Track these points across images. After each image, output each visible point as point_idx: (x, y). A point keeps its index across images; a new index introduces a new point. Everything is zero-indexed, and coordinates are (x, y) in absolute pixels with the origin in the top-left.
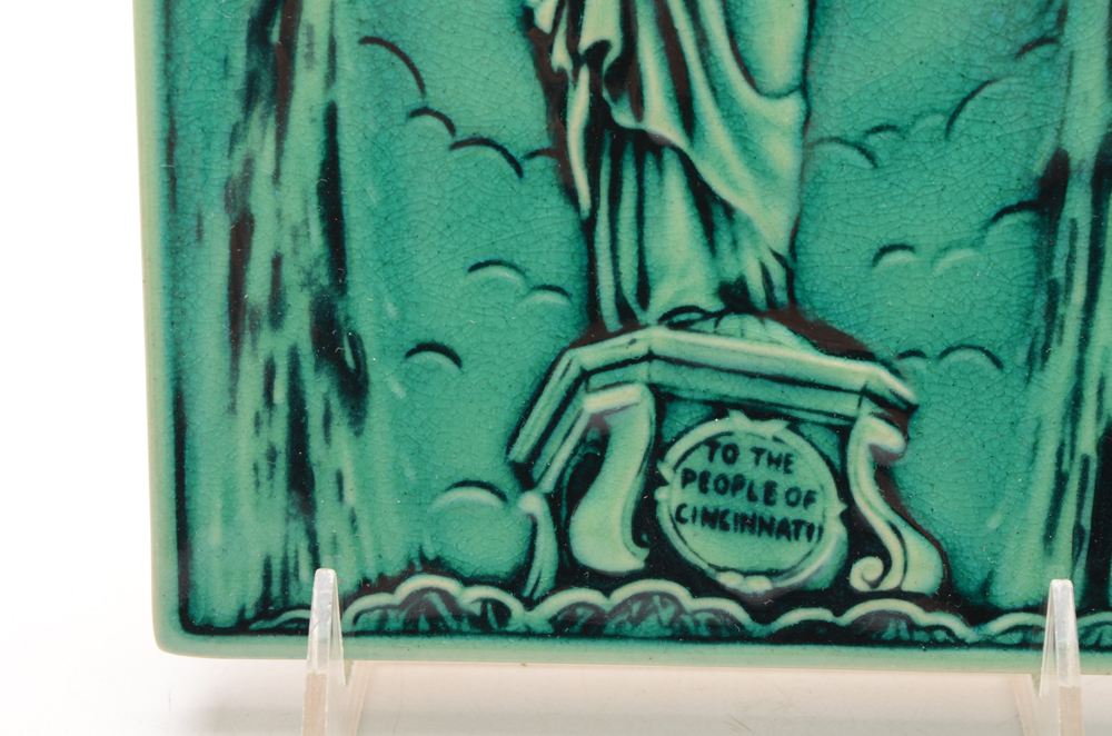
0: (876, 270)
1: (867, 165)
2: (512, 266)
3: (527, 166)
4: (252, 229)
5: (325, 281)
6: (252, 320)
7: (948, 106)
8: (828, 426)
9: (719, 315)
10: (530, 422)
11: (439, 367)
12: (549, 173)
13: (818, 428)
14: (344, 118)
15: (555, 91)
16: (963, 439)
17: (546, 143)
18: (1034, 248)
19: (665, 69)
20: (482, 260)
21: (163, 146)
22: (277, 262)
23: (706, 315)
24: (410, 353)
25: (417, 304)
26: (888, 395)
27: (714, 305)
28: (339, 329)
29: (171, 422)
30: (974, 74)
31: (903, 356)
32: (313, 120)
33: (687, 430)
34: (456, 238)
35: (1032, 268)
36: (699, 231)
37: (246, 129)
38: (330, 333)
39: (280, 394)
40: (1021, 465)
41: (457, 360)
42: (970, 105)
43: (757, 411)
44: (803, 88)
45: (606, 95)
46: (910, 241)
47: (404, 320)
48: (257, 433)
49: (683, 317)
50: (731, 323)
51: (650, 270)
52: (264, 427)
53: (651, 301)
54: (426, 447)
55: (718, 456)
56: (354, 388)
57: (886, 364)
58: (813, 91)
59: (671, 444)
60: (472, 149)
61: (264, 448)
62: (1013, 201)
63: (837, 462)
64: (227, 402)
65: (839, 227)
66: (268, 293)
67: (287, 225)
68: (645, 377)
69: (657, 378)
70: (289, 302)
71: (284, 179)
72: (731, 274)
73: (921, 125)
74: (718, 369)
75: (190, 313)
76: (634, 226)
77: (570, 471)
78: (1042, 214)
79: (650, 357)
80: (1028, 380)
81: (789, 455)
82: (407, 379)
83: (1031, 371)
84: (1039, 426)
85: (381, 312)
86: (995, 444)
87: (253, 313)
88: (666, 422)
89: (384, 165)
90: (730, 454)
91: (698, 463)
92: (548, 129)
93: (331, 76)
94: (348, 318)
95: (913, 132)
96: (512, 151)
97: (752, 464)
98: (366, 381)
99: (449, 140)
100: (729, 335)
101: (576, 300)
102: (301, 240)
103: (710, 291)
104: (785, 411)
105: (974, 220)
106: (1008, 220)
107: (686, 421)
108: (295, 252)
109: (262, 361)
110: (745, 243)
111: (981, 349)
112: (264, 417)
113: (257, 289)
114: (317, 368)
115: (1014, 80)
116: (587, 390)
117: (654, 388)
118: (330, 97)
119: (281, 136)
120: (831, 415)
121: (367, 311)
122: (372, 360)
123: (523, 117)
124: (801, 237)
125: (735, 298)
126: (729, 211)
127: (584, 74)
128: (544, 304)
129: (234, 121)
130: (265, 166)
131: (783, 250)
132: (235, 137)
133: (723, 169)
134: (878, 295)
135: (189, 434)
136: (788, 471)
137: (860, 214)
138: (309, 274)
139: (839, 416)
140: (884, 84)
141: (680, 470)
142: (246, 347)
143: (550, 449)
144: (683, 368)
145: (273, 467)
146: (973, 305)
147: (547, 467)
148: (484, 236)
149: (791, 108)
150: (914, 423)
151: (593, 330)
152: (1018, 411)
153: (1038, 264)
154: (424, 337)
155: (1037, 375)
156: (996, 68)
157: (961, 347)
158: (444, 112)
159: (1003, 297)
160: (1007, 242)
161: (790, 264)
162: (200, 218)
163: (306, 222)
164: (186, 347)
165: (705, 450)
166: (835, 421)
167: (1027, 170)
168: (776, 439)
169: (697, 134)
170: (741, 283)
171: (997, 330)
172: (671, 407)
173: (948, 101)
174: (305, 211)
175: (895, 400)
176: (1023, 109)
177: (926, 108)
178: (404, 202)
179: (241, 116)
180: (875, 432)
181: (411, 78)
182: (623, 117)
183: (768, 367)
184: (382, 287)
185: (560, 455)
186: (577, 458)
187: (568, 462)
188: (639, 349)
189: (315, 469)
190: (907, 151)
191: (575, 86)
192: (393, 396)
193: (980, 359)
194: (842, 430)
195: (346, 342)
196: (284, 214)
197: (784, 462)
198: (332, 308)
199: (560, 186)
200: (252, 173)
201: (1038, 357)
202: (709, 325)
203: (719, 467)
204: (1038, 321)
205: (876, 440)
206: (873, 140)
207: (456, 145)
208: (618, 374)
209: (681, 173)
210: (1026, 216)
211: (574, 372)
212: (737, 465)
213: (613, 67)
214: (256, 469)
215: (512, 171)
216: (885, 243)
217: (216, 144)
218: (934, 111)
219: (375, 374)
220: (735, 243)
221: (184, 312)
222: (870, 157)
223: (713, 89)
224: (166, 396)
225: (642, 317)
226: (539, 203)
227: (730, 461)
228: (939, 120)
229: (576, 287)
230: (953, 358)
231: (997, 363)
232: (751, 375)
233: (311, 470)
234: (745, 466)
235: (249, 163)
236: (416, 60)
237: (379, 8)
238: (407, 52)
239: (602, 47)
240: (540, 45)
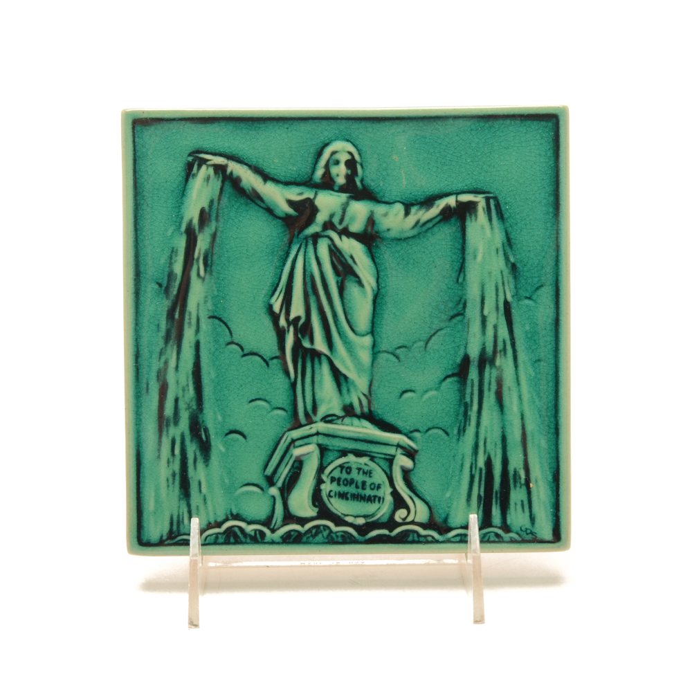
0: (401, 400)
1: (396, 360)
2: (265, 400)
3: (270, 363)
4: (167, 388)
5: (195, 407)
6: (167, 423)
7: (425, 338)
8: (385, 459)
9: (343, 418)
10: (273, 459)
11: (238, 440)
12: (279, 365)
13: (381, 460)
14: (202, 346)
15: (281, 335)
16: (436, 463)
17: (278, 354)
18: (459, 390)
19: (322, 326)
20: (254, 398)
21: (134, 357)
22: (177, 400)
23: (339, 417)
24: (227, 434)
25: (229, 415)
26: (407, 446)
27: (341, 413)
28: (200, 426)
29: (135, 463)
30: (434, 327)
31: (412, 432)
32: (191, 347)
33: (332, 462)
34: (244, 390)
35: (458, 398)
36: (335, 386)
37: (165, 350)
38: (196, 427)
39: (177, 451)
40: (457, 472)
41: (245, 437)
42: (433, 338)
43: (359, 454)
44: (372, 332)
45: (299, 336)
46: (413, 389)
47: (224, 422)
48: (168, 466)
49: (330, 418)
50: (347, 420)
51: (317, 401)
52: (171, 464)
53: (318, 413)
54: (233, 470)
55: (344, 471)
56: (205, 448)
57: (406, 435)
58: (375, 334)
59: (326, 467)
60: (250, 357)
61: (171, 472)
62: (450, 373)
63: (389, 473)
64: (157, 455)
65: (387, 383)
66: (173, 412)
67: (181, 386)
68: (316, 442)
69: (320, 442)
70: (181, 415)
71: (179, 369)
72: (347, 402)
73: (415, 345)
74: (343, 438)
75: (143, 420)
76: (311, 384)
77: (288, 478)
78: (461, 378)
79: (318, 434)
80: (458, 440)
81: (371, 470)
82: (226, 444)
83: (459, 436)
84: (463, 457)
85: (216, 419)
86: (447, 464)
87: (167, 420)
88: (324, 459)
89: (217, 363)
90: (348, 470)
91: (336, 474)
92: (278, 349)
93: (198, 330)
94: (203, 421)
95: (413, 348)
96: (265, 357)
97: (357, 474)
98: (210, 445)
99: (241, 353)
100: (347, 425)
101: (289, 413)
102: (186, 392)
103: (340, 408)
104: (369, 453)
105: (436, 380)
106: (449, 380)
107: (332, 458)
108: (183, 396)
109: (170, 438)
110: (352, 390)
111: (441, 428)
112: (171, 460)
113: (169, 410)
114: (191, 441)
115: (449, 329)
116: (295, 447)
117: (319, 446)
118: (197, 338)
119: (178, 353)
120: (386, 454)
121: (211, 418)
122: (212, 437)
123: (268, 344)
124: (373, 388)
125: (349, 411)
126: (346, 378)
127: (292, 329)
128: (277, 415)
129: (161, 347)
130: (172, 364)
131: (366, 392)
132: (161, 353)
133: (343, 362)
134: (402, 409)
135: (142, 467)
136: (370, 477)
137: (394, 379)
138: (189, 405)
139: (389, 455)
140: (402, 331)
141: (330, 477)
142: (165, 433)
143: (280, 470)
144: (330, 438)
145: (174, 479)
146: (437, 412)
147: (279, 477)
148: (255, 389)
149: (368, 340)
150: (417, 457)
152: (456, 452)
153: (460, 396)
154: (232, 428)
155: (462, 438)
156: (442, 325)
157: (433, 428)
158: (239, 343)
159: (448, 409)
160: (448, 388)
161: (369, 397)
162: (148, 384)
163: (188, 385)
164: (142, 434)
165: (339, 469)
166: (388, 457)
167: (455, 362)
168: (366, 464)
169: (334, 350)
170: (351, 406)
171: (446, 421)
172: (326, 453)
173: (425, 336)
174: (188, 381)
175: (409, 448)
176: (452, 339)
177: (417, 339)
178: (225, 377)
179: (164, 346)
180: (403, 461)
181: (227, 331)
182: (306, 344)
183: (361, 436)
184: (216, 409)
185: (284, 472)
186: (291, 473)
187: (287, 475)
188: (314, 431)
189: (190, 480)
190: (411, 355)
191: (288, 333)
192: (220, 451)
193: (440, 432)
194: (390, 460)
195: (202, 430)
196: (180, 382)
197: (369, 473)
198: (197, 417)
199: (283, 370)
200: (167, 367)
201: (462, 431)
202: (339, 421)
203: (344, 476)
204: (461, 417)
205: (403, 464)
206: (398, 351)
207: (244, 355)
208: (306, 441)
209: (328, 364)
210: (455, 379)
211: (289, 440)
212: (351, 474)
213: (302, 325)
214: (168, 480)
215: (265, 365)
216: (404, 389)
217: (154, 356)
218: (420, 340)
219: (213, 443)
220: (348, 390)
221: (141, 420)
222: (397, 357)
223: (339, 333)
224: (133, 452)
225: (314, 419)
226: (275, 376)
227: (349, 473)
228: (422, 344)
229: (289, 408)
230: (430, 432)
231: (447, 433)
232: (356, 440)
233: (189, 480)
234: (354, 475)
235: (166, 363)
236: (229, 324)
237: (215, 305)
238: (226, 321)
239: (298, 318)
240: (275, 318)
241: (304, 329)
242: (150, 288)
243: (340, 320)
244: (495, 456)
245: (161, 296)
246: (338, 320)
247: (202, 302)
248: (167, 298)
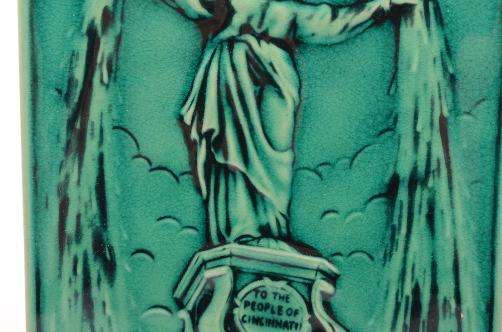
0: (322, 221)
1: (318, 178)
2: (175, 218)
3: (181, 178)
4: (69, 203)
5: (98, 224)
6: (68, 240)
7: (351, 155)
8: (304, 283)
9: (259, 239)
10: (182, 281)
11: (145, 259)
12: (190, 181)
13: (299, 284)
14: (106, 159)
16: (358, 288)
17: (188, 169)
18: (386, 212)
19: (237, 140)
20: (162, 216)
21: (32, 170)
22: (79, 217)
23: (254, 239)
24: (133, 254)
25: (136, 234)
26: (327, 271)
27: (257, 234)
28: (104, 244)
29: (34, 282)
30: (361, 142)
31: (333, 255)
32: (94, 160)
33: (246, 285)
34: (152, 207)
35: (385, 220)
36: (251, 205)
37: (66, 163)
38: (100, 246)
39: (80, 270)
40: (381, 299)
41: (152, 256)
42: (359, 155)
43: (275, 277)
44: (292, 148)
45: (213, 150)
46: (336, 209)
47: (130, 240)
48: (70, 286)
49: (244, 239)
50: (264, 241)
51: (231, 220)
52: (73, 284)
53: (231, 233)
54: (139, 291)
55: (259, 295)
56: (110, 268)
57: (326, 258)
58: (296, 149)
59: (240, 290)
60: (159, 171)
61: (73, 292)
62: (377, 193)
63: (307, 298)
64: (58, 273)
65: (307, 203)
66: (75, 229)
67: (83, 202)
68: (229, 263)
69: (234, 264)
70: (83, 233)
71: (81, 183)
72: (264, 222)
73: (340, 162)
74: (259, 260)
75: (43, 237)
76: (224, 203)
77: (198, 301)
78: (389, 198)
79: (231, 256)
80: (384, 265)
81: (288, 295)
82: (132, 264)
83: (385, 261)
84: (389, 284)
85: (121, 237)
86: (371, 291)
87: (69, 237)
88: (238, 282)
89: (123, 177)
90: (264, 294)
91: (251, 298)
92: (189, 164)
93: (101, 142)
94: (108, 239)
95: (337, 165)
96: (175, 172)
97: (273, 299)
98: (115, 265)
99: (149, 168)
100: (263, 247)
101: (201, 232)
102: (89, 208)
103: (255, 229)
104: (286, 277)
105: (362, 201)
106: (375, 201)
107: (246, 281)
108: (86, 213)
109: (72, 257)
110: (269, 209)
111: (365, 252)
112: (73, 279)
113: (70, 228)
114: (95, 260)
115: (377, 145)
116: (206, 269)
117: (233, 268)
118: (101, 150)
119: (80, 166)
120: (304, 279)
121: (116, 236)
122: (117, 256)
123: (179, 159)
124: (292, 207)
125: (265, 232)
126: (263, 197)
127: (204, 142)
128: (188, 234)
129: (61, 160)
130: (74, 178)
131: (285, 212)
132: (61, 166)
133: (260, 180)
134: (323, 231)
135: (42, 286)
136: (287, 302)
137: (316, 198)
138: (92, 222)
139: (308, 279)
140: (325, 146)
141: (243, 301)
142: (66, 251)
143: (190, 292)
144: (244, 260)
145: (76, 300)
146: (361, 235)
147: (189, 300)
148: (163, 206)
149: (287, 157)
150: (338, 282)
151: (208, 244)
152: (380, 277)
153: (387, 219)
154: (139, 247)
155: (388, 263)
156: (369, 140)
157: (357, 251)
158: (147, 156)
159: (373, 232)
160: (375, 210)
161: (288, 218)
162: (47, 199)
163: (90, 201)
164: (41, 251)
165: (253, 293)
166: (306, 281)
167: (382, 181)
168: (282, 289)
169: (250, 166)
170: (268, 226)
171: (371, 244)
172: (240, 275)
173: (351, 153)
174: (90, 196)
175: (331, 273)
176: (381, 156)
177: (342, 156)
178: (131, 192)
179: (64, 158)
180: (322, 286)
181: (134, 143)
182: (220, 159)
183: (279, 260)
184: (121, 227)
185: (194, 296)
186: (201, 296)
187: (198, 298)
188: (227, 252)
189: (94, 300)
190: (334, 173)
191: (200, 147)
192: (126, 271)
193: (365, 256)
194: (309, 285)
195: (107, 249)
196: (82, 197)
197: (286, 298)
198: (101, 235)
199: (194, 186)
200: (68, 181)
201: (388, 256)
202: (255, 243)
203: (259, 300)
204: (387, 241)
205: (323, 289)
206: (321, 169)
207: (152, 170)
208: (218, 262)
209: (243, 181)
210: (383, 199)
211: (200, 261)
212: (267, 299)
213: (215, 139)
214: (69, 300)
215: (175, 180)
216: (326, 209)
217: (54, 169)
218: (345, 157)
219: (118, 262)
220: (265, 209)
221: (40, 237)
222: (320, 175)
223: (256, 148)
224: (32, 271)
225: (228, 239)
226: (186, 193)
227: (264, 297)
228: (347, 161)
229: (201, 227)
230: (354, 256)
231: (372, 258)
232: (272, 263)
233: (92, 301)
234: (270, 299)
235: (67, 177)
236: (136, 135)
237: (121, 115)
238: (132, 132)
239: (211, 132)
240: (186, 130)
241: (217, 143)
242: (48, 96)
243: (257, 134)
244: (424, 283)
245: (60, 104)
246: (254, 134)
247: (106, 111)
248: (68, 106)
